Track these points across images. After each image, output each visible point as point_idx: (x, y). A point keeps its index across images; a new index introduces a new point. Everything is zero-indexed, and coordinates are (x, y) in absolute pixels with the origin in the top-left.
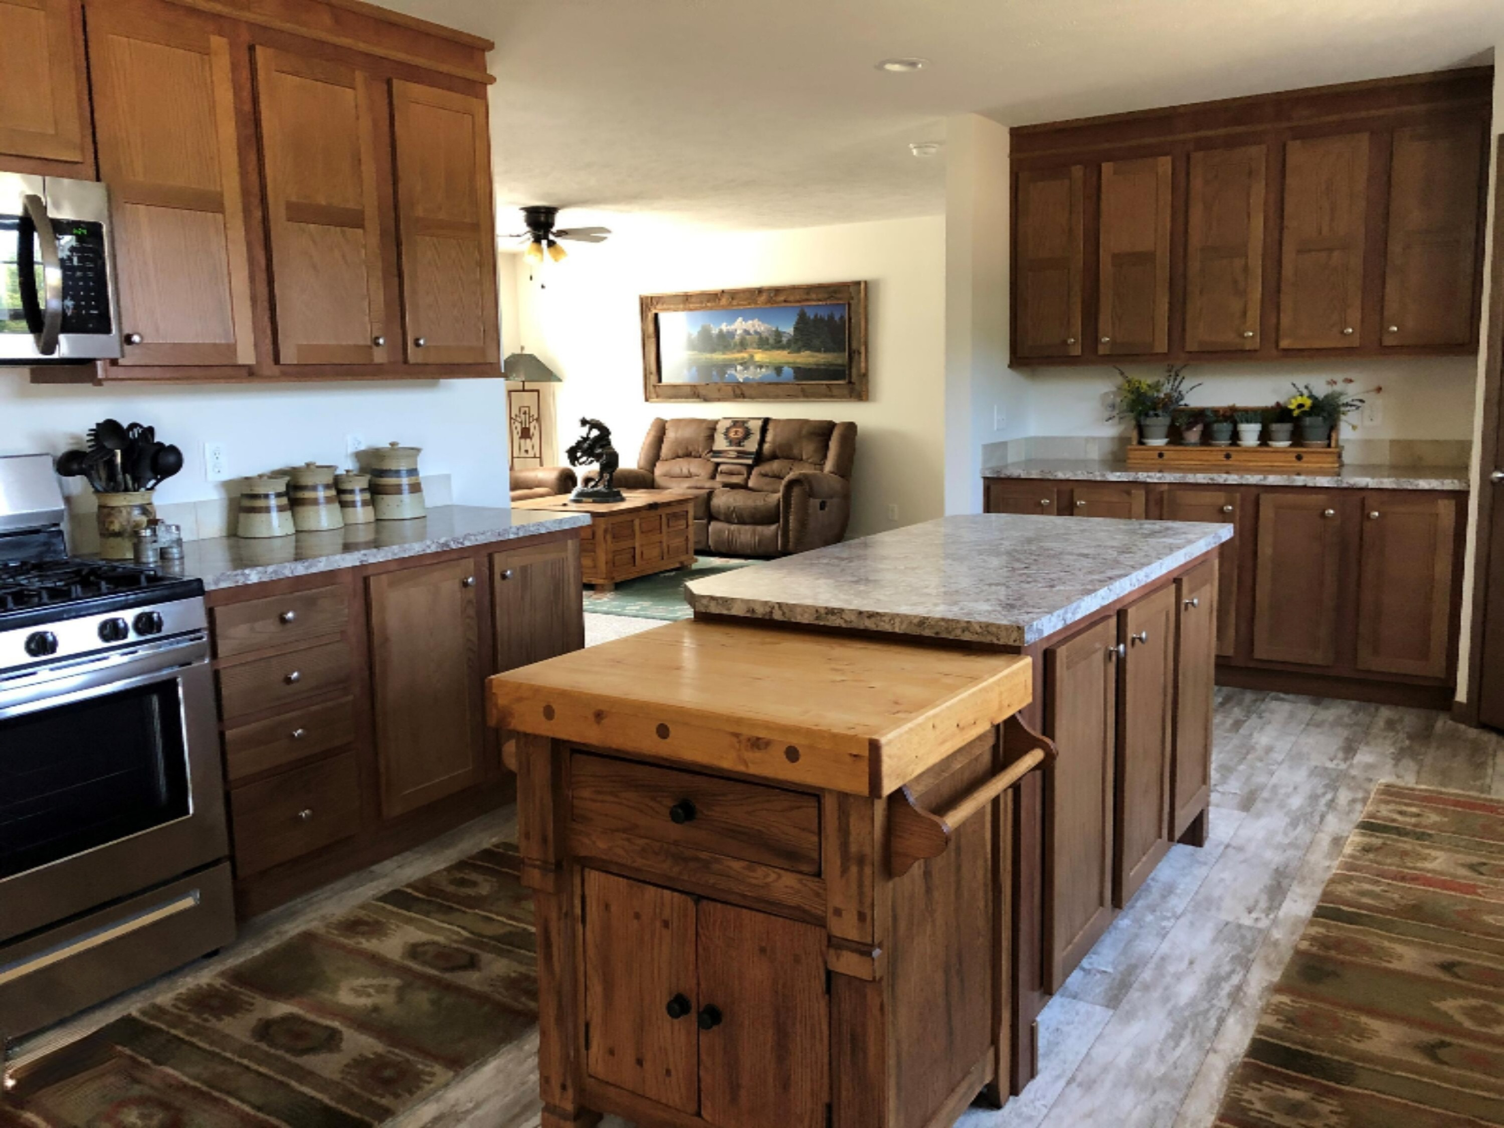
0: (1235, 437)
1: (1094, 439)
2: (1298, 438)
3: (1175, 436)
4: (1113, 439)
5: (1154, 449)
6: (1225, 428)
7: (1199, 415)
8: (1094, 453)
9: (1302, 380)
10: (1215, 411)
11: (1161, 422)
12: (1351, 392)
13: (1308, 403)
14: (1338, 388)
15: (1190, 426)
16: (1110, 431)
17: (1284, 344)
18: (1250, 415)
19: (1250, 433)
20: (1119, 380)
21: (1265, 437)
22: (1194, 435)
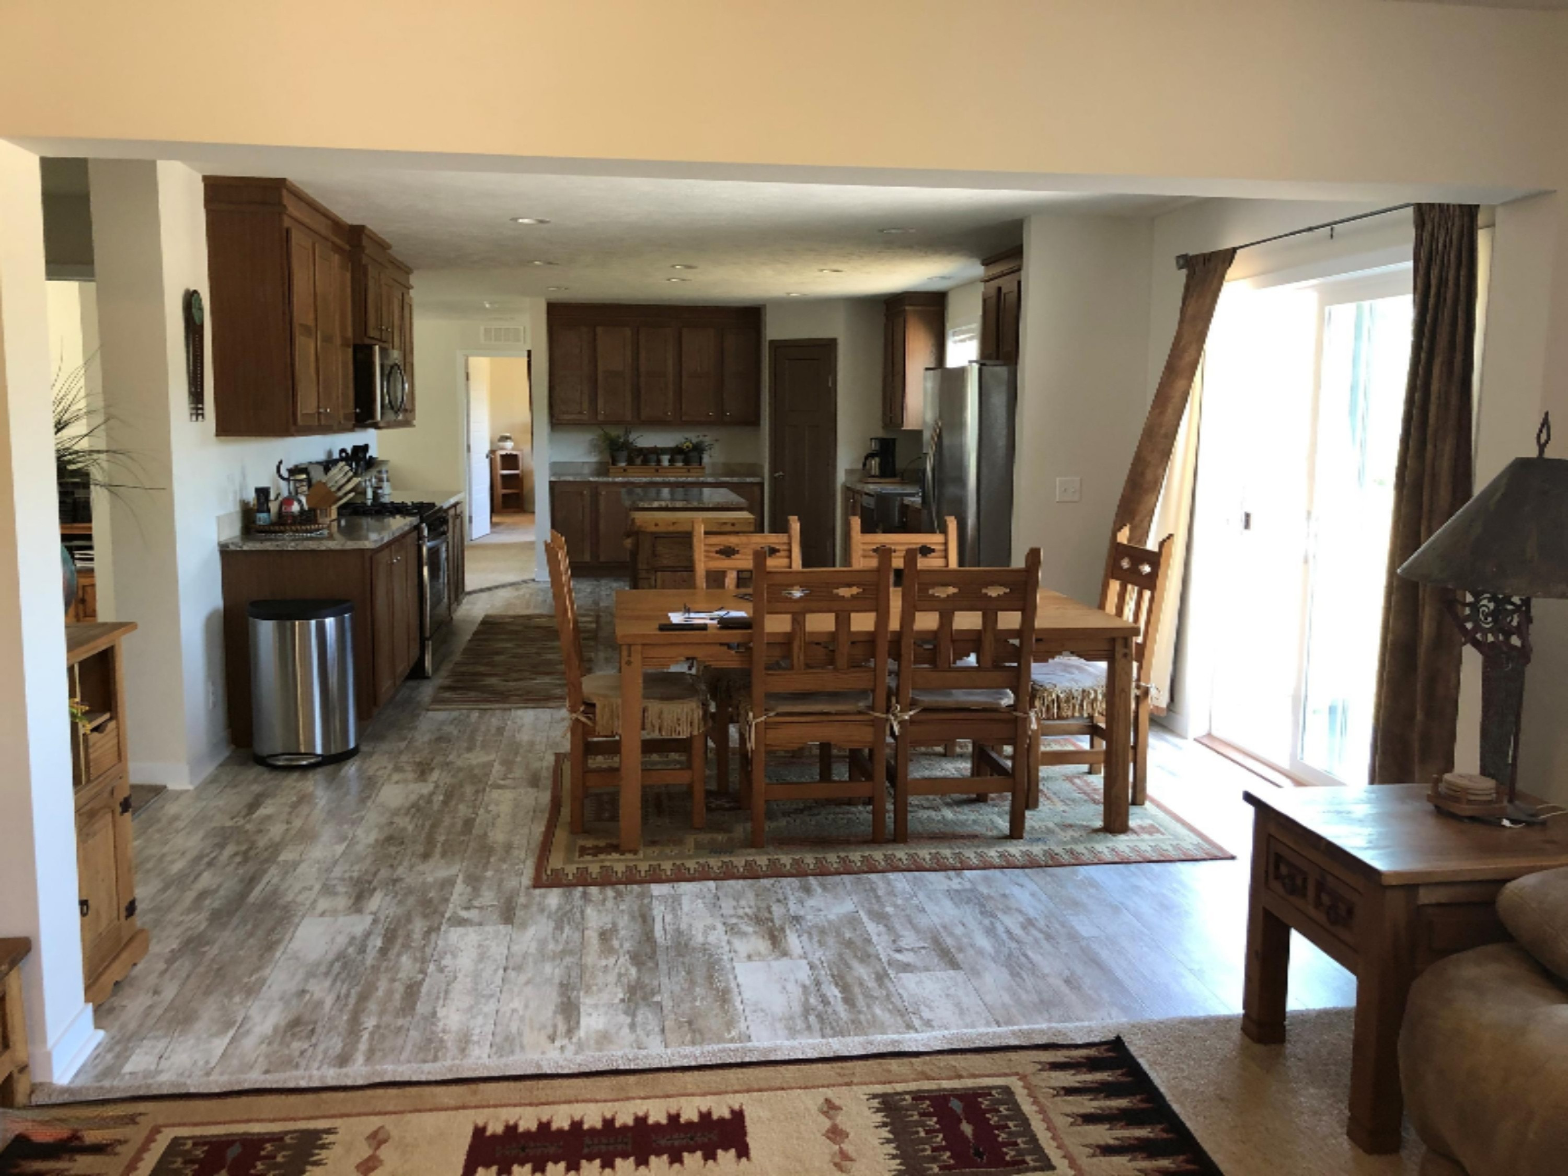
0: (659, 462)
1: (587, 463)
2: (687, 462)
3: (631, 462)
4: (596, 463)
5: (622, 468)
6: (654, 457)
7: (641, 451)
8: (586, 470)
9: (688, 435)
10: (647, 449)
11: (624, 454)
12: (707, 440)
13: (691, 446)
14: (701, 438)
15: (638, 456)
16: (593, 459)
17: (684, 418)
18: (664, 451)
19: (665, 460)
20: (601, 432)
21: (672, 461)
22: (638, 461)
